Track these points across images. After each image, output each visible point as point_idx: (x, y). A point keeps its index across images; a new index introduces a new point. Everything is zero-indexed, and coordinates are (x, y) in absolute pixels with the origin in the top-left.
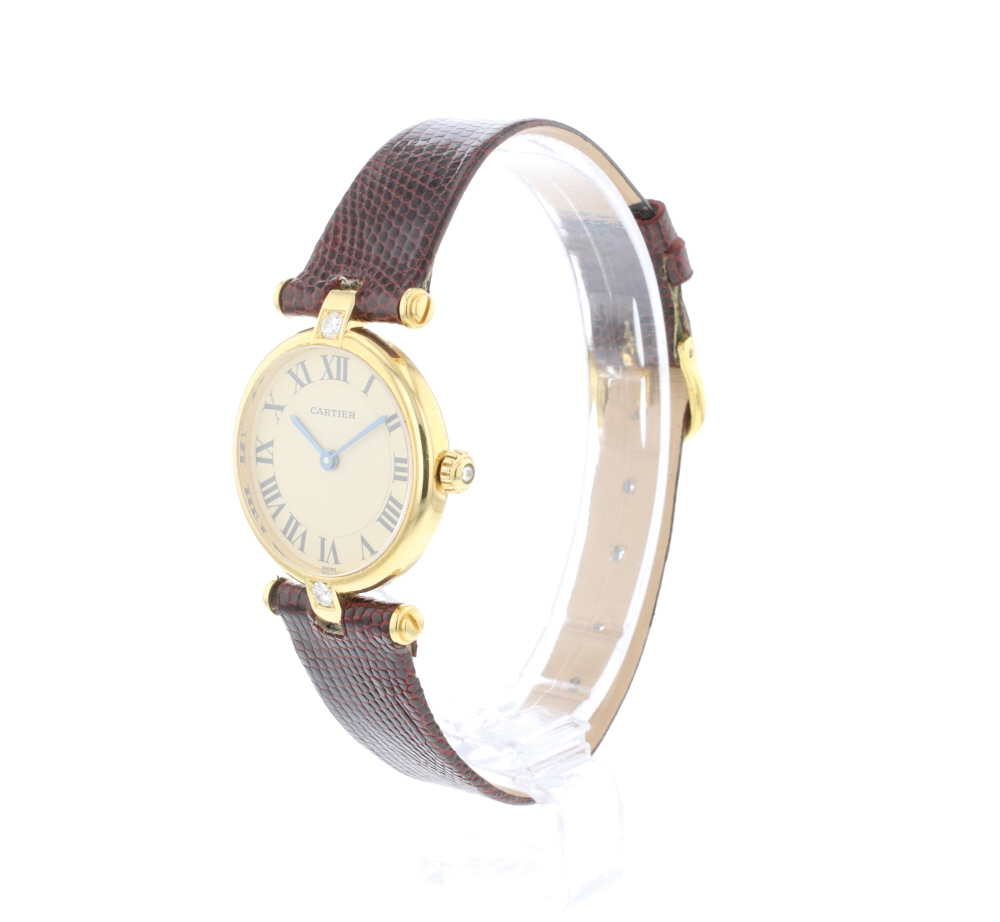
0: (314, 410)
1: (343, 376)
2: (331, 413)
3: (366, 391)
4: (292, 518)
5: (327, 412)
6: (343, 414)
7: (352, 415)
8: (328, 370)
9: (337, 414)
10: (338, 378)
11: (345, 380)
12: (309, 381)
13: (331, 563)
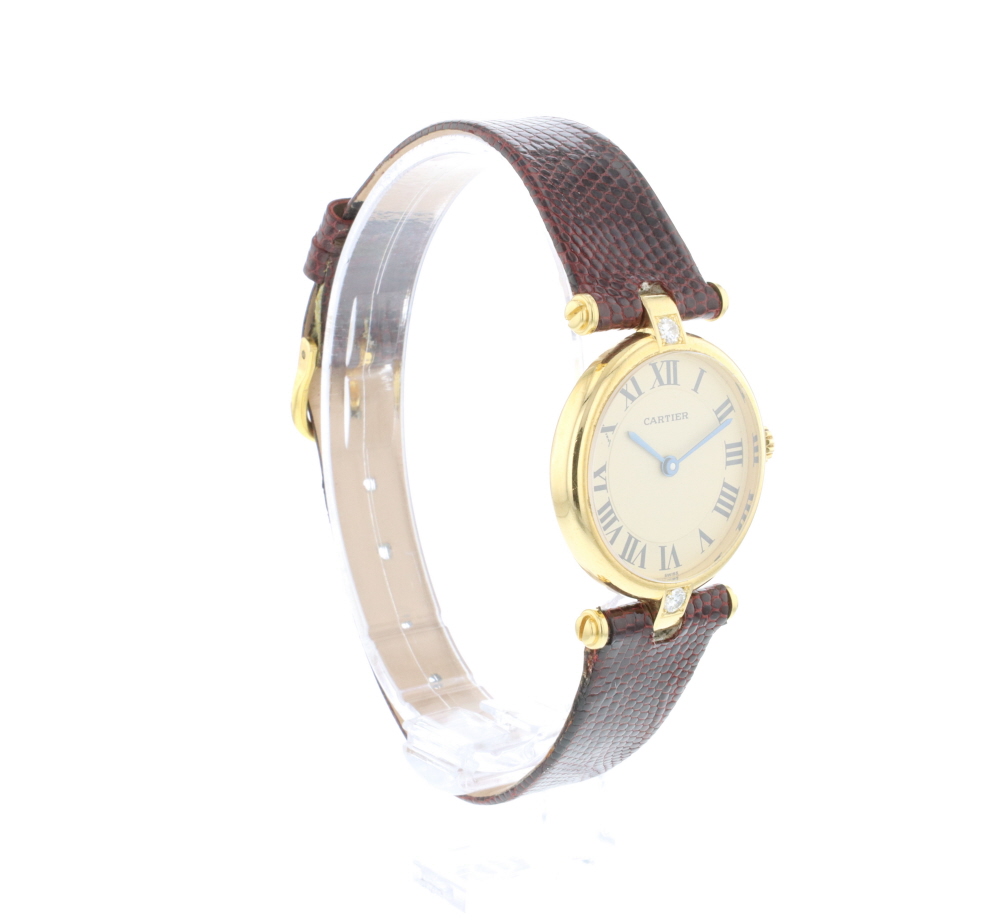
0: (647, 422)
1: (673, 380)
2: (665, 420)
3: (696, 390)
4: (630, 537)
5: (661, 419)
6: (676, 417)
7: (685, 415)
8: (659, 377)
9: (670, 419)
10: (669, 383)
11: (675, 383)
12: (640, 393)
13: (673, 568)
